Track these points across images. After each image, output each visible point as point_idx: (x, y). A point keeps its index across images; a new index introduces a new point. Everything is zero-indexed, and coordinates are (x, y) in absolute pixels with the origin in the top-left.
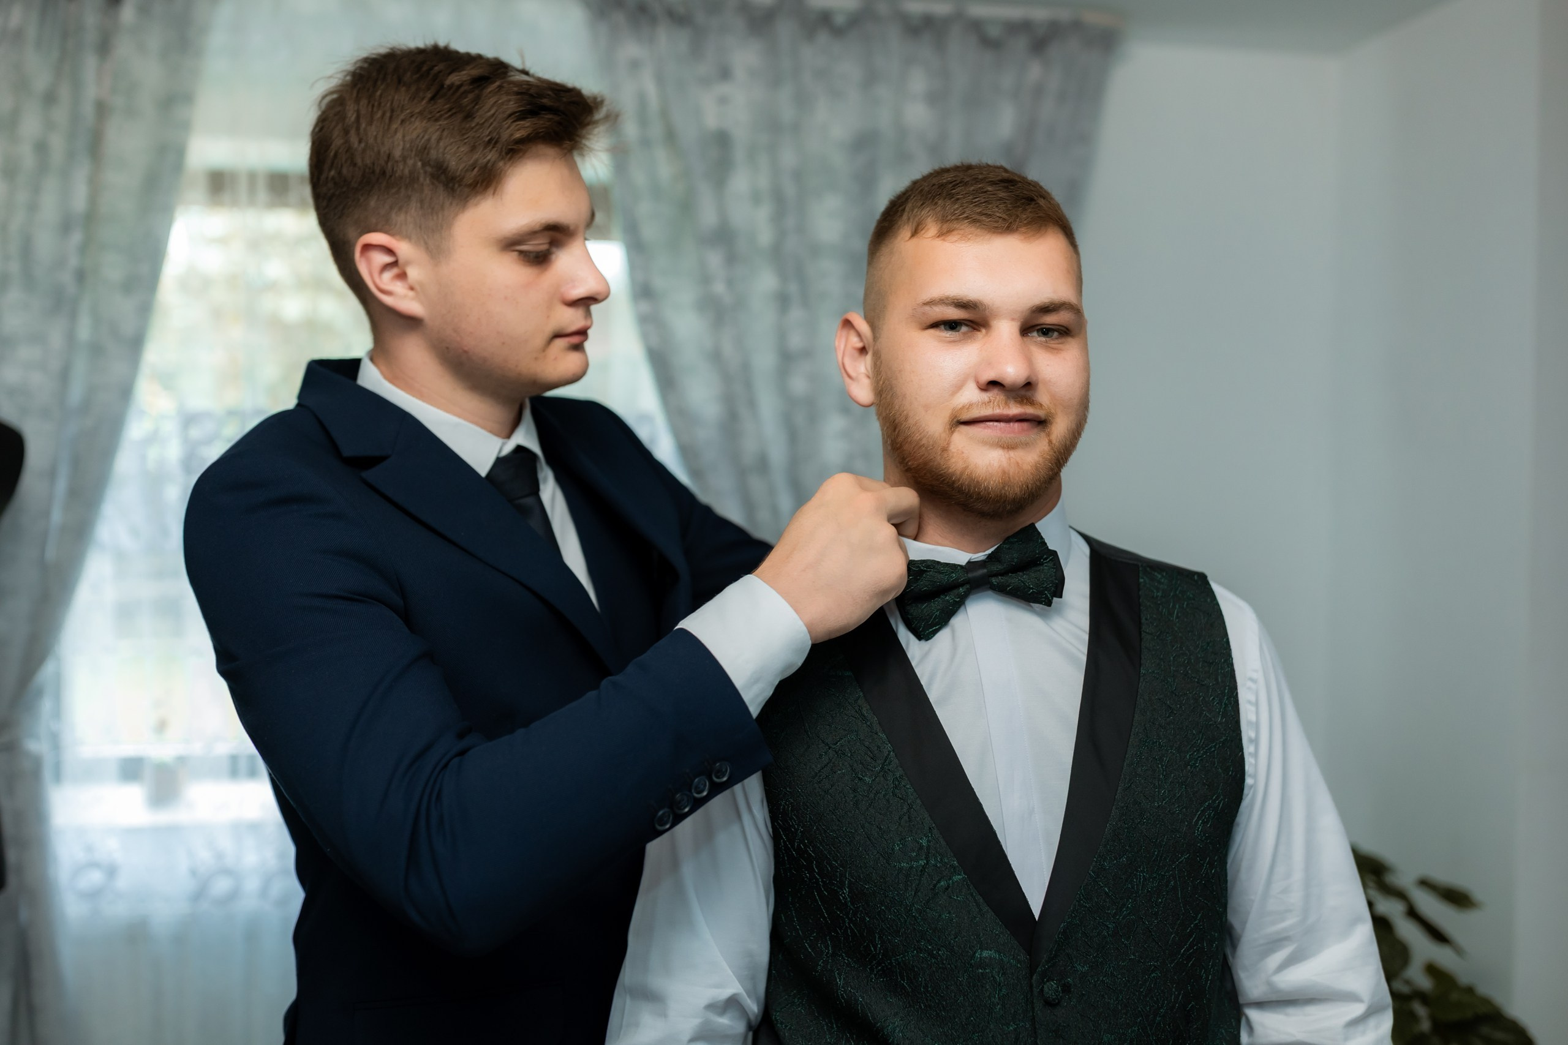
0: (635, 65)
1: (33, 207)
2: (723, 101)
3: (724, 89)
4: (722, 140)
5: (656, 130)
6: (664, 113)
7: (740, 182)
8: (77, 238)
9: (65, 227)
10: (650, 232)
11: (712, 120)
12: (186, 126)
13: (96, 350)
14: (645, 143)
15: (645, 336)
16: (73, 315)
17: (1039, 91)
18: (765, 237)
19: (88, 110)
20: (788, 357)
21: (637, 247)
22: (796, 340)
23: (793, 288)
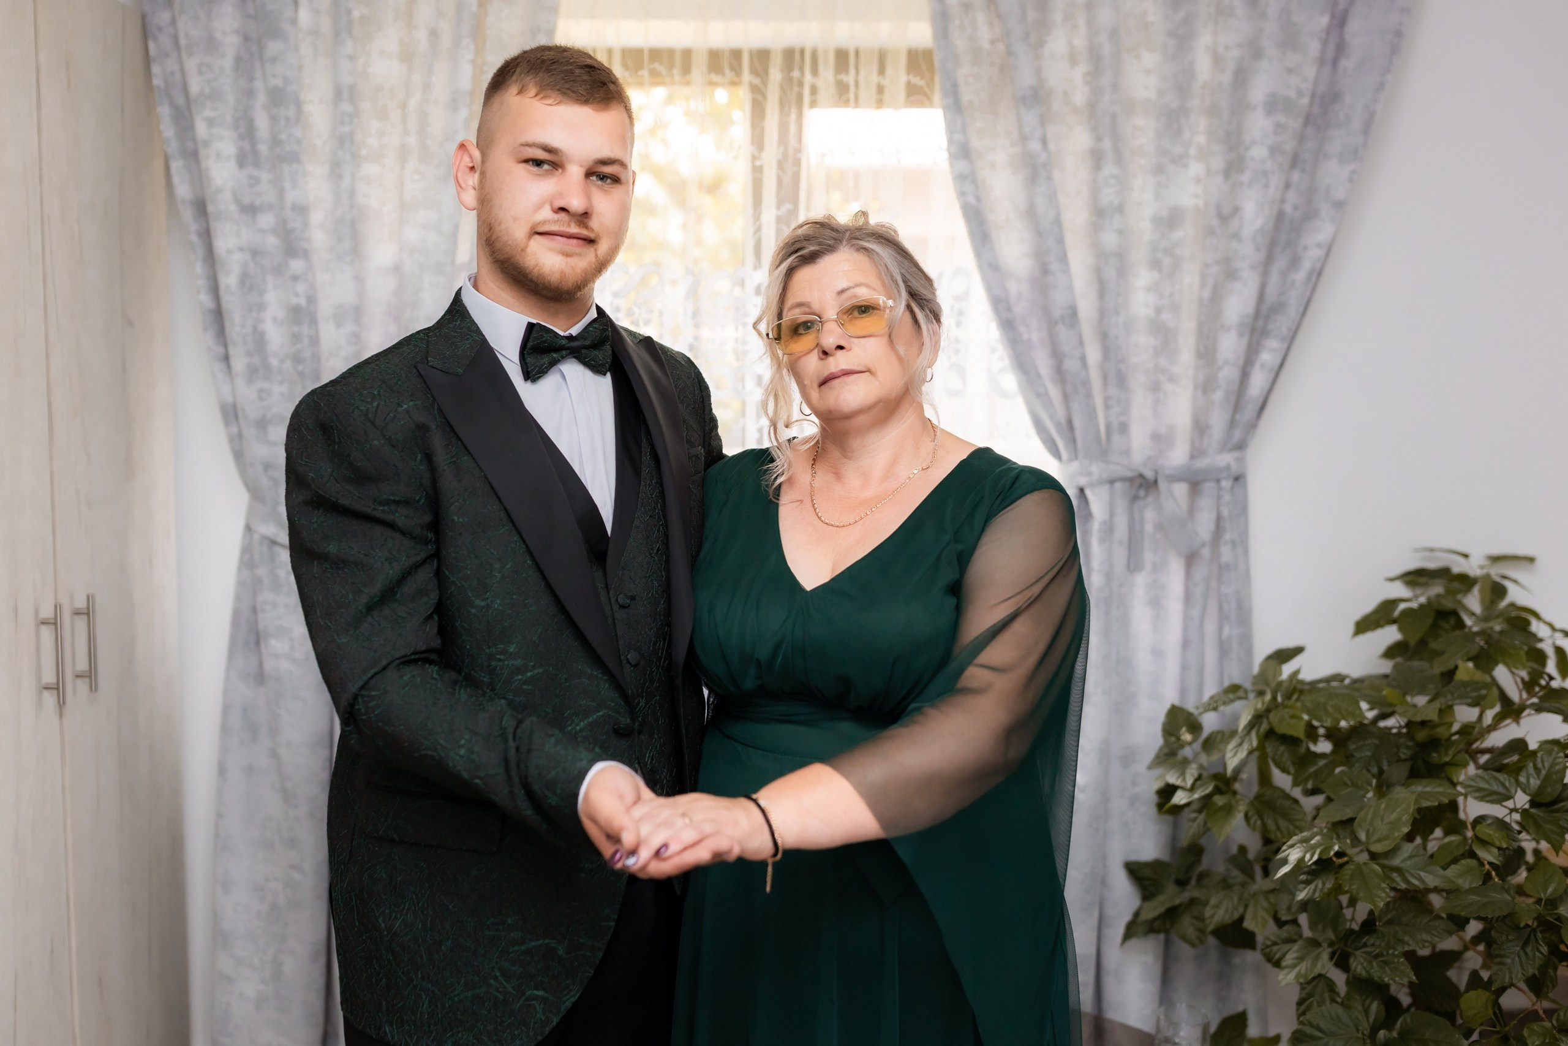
20: (1099, 213)
21: (956, 108)
22: (1108, 196)
23: (1107, 144)
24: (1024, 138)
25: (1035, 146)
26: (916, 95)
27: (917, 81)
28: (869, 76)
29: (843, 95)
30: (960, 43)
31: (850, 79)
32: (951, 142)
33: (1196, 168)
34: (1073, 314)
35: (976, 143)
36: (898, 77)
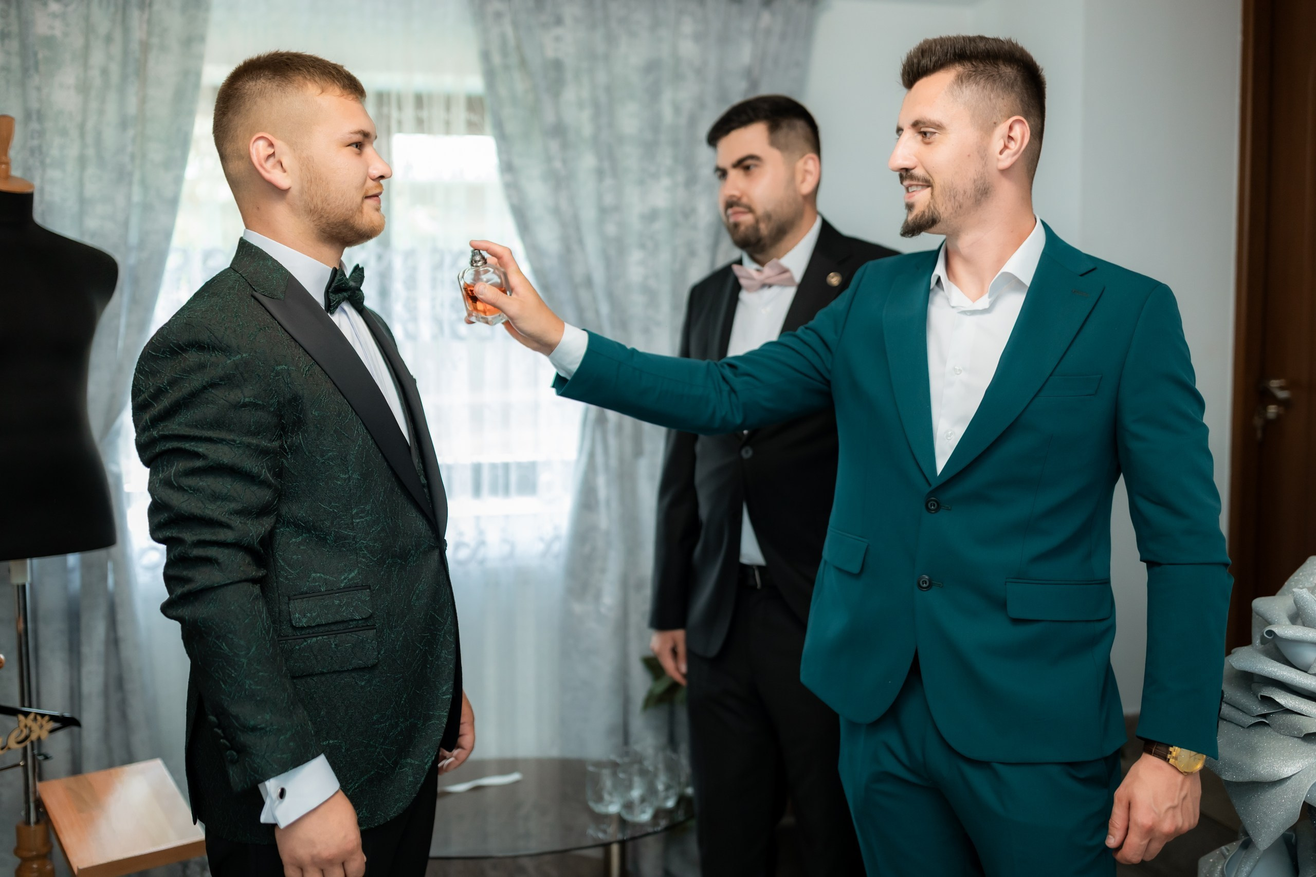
0: (498, 15)
1: (101, 112)
2: (558, 39)
3: (559, 31)
4: (557, 65)
5: (514, 60)
6: (519, 47)
7: (570, 94)
8: (131, 132)
9: (124, 124)
10: (511, 128)
11: (550, 53)
12: (200, 57)
13: (147, 208)
14: (507, 68)
15: (509, 197)
16: (130, 184)
17: (768, 32)
18: (587, 130)
19: (135, 46)
20: (603, 211)
21: (502, 138)
22: (609, 199)
23: (606, 165)
24: (549, 159)
25: (558, 165)
26: (473, 128)
27: (475, 118)
28: (438, 113)
29: (421, 125)
30: (503, 91)
31: (425, 114)
32: (501, 160)
33: (666, 182)
34: (589, 282)
35: (517, 161)
36: (460, 114)
